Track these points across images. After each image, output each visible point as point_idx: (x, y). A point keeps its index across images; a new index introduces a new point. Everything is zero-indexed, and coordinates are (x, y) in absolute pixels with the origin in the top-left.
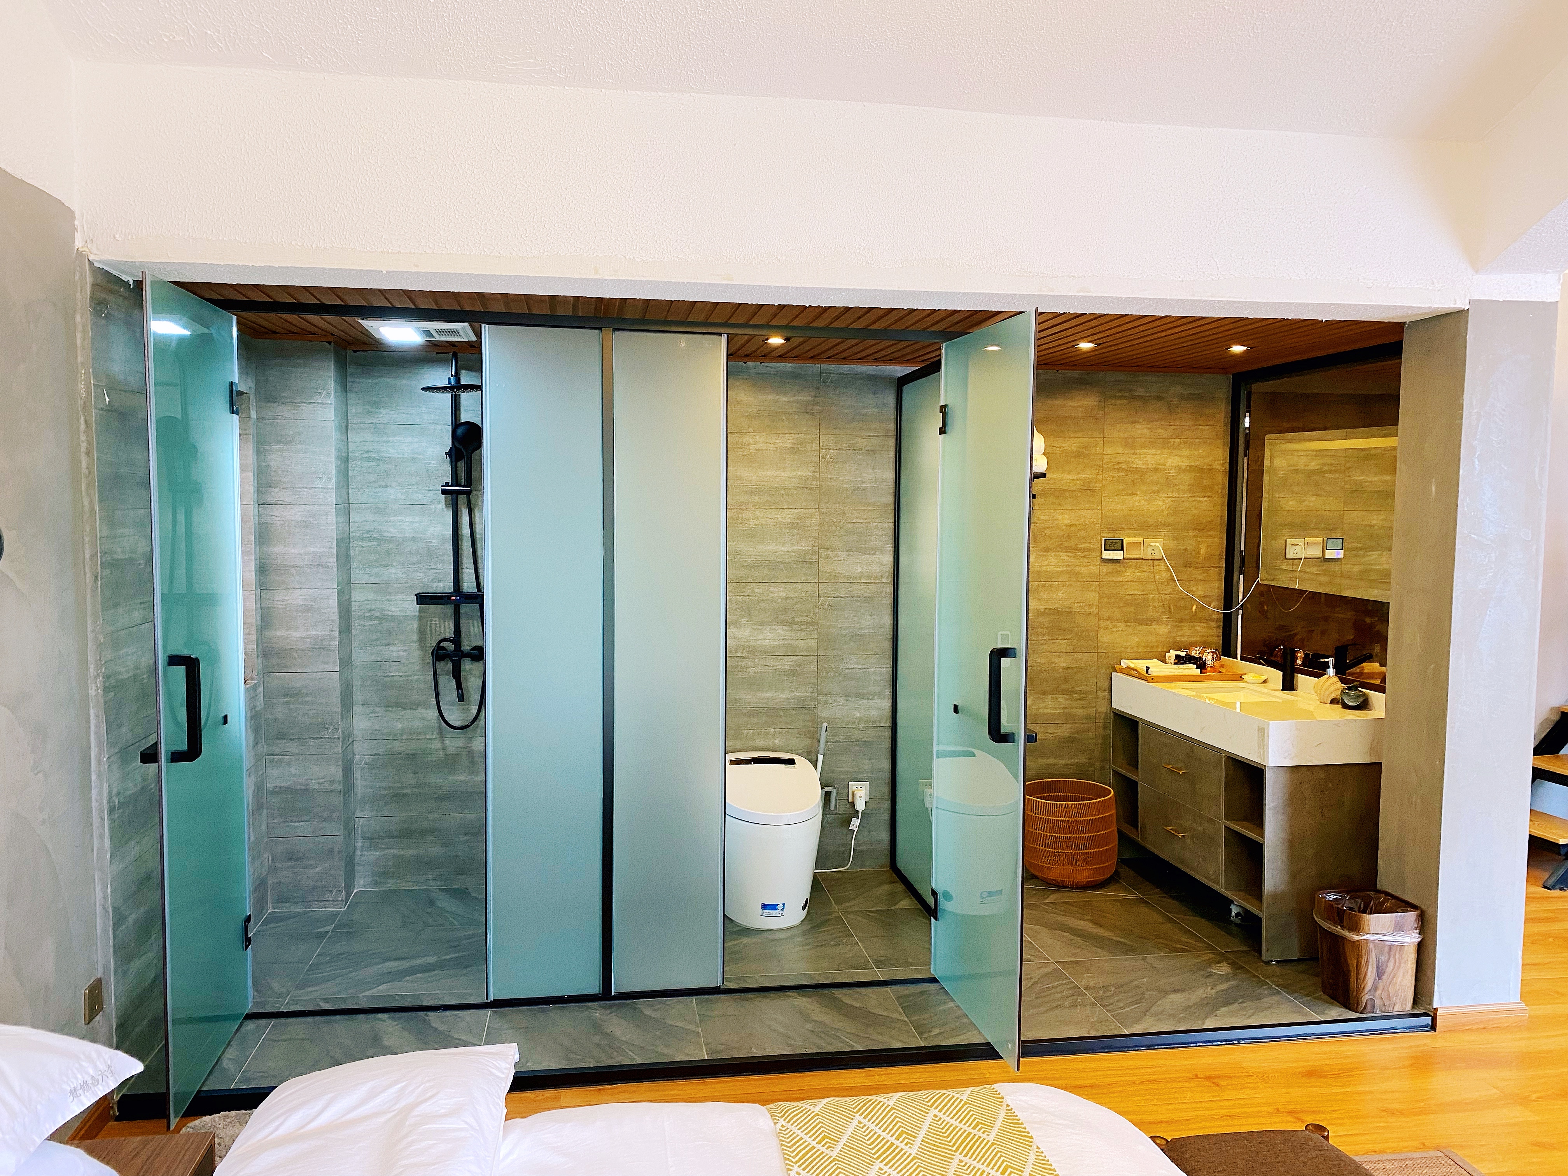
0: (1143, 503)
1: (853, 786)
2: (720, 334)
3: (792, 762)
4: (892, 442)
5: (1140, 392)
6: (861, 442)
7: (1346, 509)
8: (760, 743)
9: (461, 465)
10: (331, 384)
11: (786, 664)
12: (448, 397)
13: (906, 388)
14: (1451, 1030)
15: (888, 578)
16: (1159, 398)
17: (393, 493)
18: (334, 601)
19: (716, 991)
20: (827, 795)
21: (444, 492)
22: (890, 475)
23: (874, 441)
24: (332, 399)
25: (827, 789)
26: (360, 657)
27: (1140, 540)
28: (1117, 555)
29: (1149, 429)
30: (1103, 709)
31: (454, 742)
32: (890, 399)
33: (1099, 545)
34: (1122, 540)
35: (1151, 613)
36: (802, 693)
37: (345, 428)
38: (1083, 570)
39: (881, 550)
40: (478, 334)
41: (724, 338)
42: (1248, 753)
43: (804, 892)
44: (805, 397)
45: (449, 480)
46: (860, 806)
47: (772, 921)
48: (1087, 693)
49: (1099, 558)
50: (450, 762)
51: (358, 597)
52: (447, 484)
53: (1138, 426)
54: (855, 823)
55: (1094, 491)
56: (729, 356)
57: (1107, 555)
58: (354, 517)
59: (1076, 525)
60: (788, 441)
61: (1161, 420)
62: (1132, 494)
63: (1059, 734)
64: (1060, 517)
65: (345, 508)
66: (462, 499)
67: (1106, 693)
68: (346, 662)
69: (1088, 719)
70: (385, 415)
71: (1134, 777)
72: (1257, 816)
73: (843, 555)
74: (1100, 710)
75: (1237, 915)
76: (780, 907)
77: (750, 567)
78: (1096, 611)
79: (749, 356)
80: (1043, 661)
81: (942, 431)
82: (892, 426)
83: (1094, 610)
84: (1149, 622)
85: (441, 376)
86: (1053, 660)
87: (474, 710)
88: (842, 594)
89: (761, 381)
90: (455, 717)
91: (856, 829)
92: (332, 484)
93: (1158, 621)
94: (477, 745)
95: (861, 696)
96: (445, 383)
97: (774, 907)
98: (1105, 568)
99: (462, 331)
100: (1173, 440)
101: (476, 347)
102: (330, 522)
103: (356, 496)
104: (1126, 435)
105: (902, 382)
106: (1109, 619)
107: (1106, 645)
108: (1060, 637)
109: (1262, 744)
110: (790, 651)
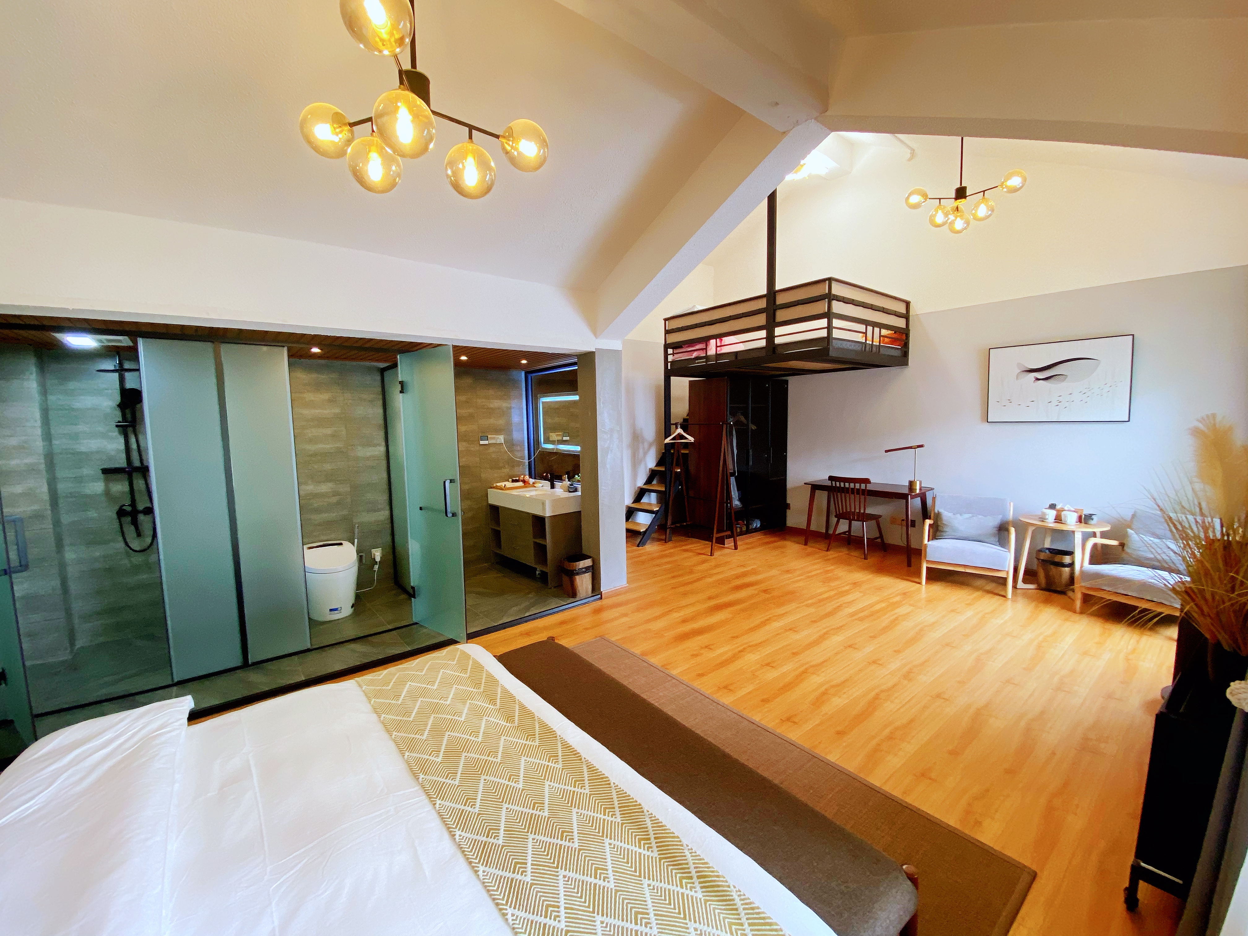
0: (494, 421)
1: (373, 551)
2: (284, 346)
3: (341, 544)
4: (381, 397)
6: (365, 396)
8: (322, 538)
9: (128, 411)
10: (34, 369)
11: (334, 500)
12: (116, 375)
13: (386, 374)
14: (607, 598)
15: (384, 457)
17: (82, 428)
18: (45, 488)
19: (308, 650)
20: (361, 556)
21: (117, 426)
22: (381, 411)
23: (372, 396)
24: (34, 376)
25: (360, 554)
26: (66, 519)
27: (494, 436)
28: (486, 442)
29: (494, 392)
30: (485, 504)
31: (138, 559)
32: (378, 378)
33: (478, 439)
34: (487, 436)
36: (345, 512)
37: (44, 392)
38: (474, 449)
39: (379, 445)
40: (136, 343)
41: (286, 349)
42: (538, 512)
43: (351, 600)
44: (334, 376)
45: (121, 419)
46: (378, 559)
47: (336, 616)
48: (477, 498)
49: (478, 444)
50: (136, 569)
51: (61, 487)
52: (119, 422)
54: (376, 567)
55: (474, 417)
56: (290, 356)
57: (482, 442)
58: (55, 442)
59: (468, 431)
60: (326, 396)
62: (490, 418)
65: (48, 437)
66: (130, 430)
67: (485, 497)
68: (57, 523)
69: (479, 509)
70: (72, 385)
71: (498, 529)
72: (544, 536)
73: (359, 448)
74: (483, 504)
75: (539, 574)
76: (339, 609)
77: (311, 456)
79: (301, 357)
81: (402, 392)
82: (380, 389)
83: (478, 465)
85: (110, 365)
87: (149, 540)
88: (361, 465)
89: (309, 369)
90: (136, 545)
91: (377, 570)
92: (39, 423)
93: (504, 467)
94: (153, 558)
95: (375, 511)
96: (112, 368)
97: (336, 610)
98: (482, 448)
99: (124, 341)
101: (134, 350)
102: (39, 444)
103: (55, 430)
104: (485, 394)
105: (382, 371)
106: (485, 468)
107: (487, 478)
109: (544, 509)
110: (336, 494)
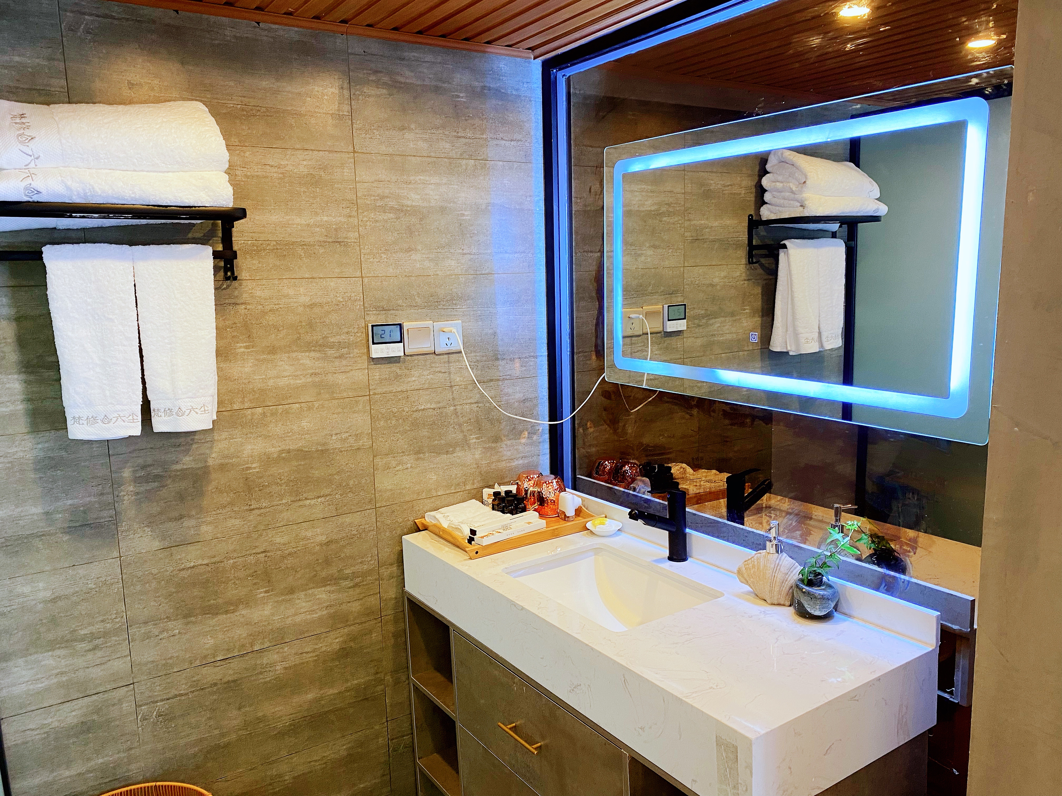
0: (427, 264)
5: (408, 76)
7: (686, 264)
16: (437, 90)
27: (429, 323)
28: (395, 350)
29: (425, 140)
30: (392, 594)
33: (364, 335)
34: (400, 325)
35: (454, 435)
38: (341, 379)
48: (364, 575)
49: (365, 357)
53: (409, 135)
55: (346, 245)
57: (378, 351)
59: (321, 305)
61: (444, 127)
62: (409, 250)
63: (324, 649)
64: (291, 292)
67: (394, 569)
69: (368, 615)
74: (385, 596)
78: (368, 443)
80: (285, 539)
83: (365, 442)
84: (449, 448)
86: (303, 533)
93: (465, 444)
98: (376, 373)
100: (464, 162)
104: (391, 150)
106: (390, 452)
107: (388, 493)
108: (310, 495)
